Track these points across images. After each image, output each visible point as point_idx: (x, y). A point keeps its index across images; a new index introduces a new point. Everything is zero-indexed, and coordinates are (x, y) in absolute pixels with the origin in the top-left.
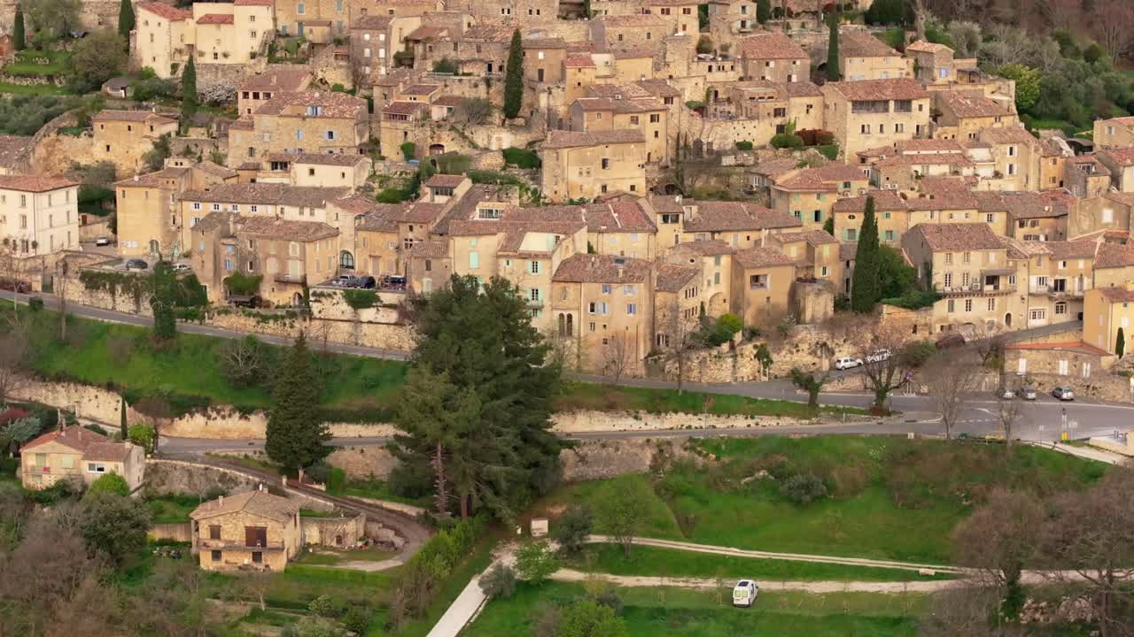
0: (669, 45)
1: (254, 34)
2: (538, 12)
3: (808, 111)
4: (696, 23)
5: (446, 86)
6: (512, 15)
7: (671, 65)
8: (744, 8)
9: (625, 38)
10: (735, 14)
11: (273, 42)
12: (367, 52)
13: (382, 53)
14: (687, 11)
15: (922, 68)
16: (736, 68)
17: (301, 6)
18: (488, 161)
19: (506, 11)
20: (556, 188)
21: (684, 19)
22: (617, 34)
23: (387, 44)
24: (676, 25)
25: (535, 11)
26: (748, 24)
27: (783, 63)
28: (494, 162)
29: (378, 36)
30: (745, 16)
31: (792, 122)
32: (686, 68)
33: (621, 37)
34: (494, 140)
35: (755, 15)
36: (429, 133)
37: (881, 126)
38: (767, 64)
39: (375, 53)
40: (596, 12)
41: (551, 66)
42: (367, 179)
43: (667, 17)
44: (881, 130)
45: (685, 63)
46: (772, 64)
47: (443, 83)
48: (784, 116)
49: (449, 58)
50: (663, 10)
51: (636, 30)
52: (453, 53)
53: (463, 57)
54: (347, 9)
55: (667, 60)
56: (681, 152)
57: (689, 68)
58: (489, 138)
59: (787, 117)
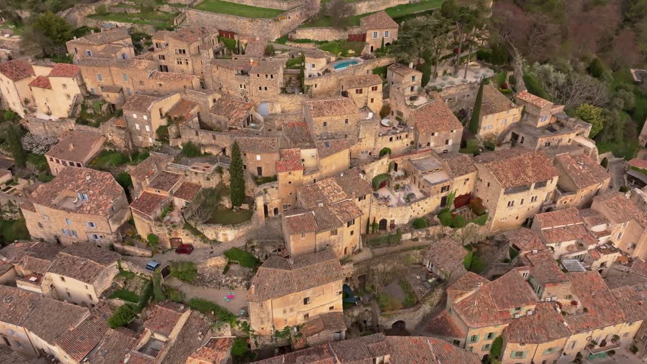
0: (361, 128)
1: (68, 96)
2: (266, 89)
3: (465, 183)
4: (380, 96)
5: (186, 175)
6: (247, 89)
7: (363, 140)
8: (413, 77)
9: (328, 124)
10: (407, 83)
11: (84, 102)
12: (137, 126)
13: (148, 128)
14: (375, 89)
15: (528, 114)
16: (409, 136)
17: (100, 76)
18: (213, 263)
19: (243, 87)
20: (262, 326)
21: (372, 94)
22: (322, 122)
23: (149, 122)
24: (367, 100)
25: (263, 88)
26: (416, 88)
27: (444, 132)
28: (218, 263)
29: (142, 116)
30: (414, 83)
31: (453, 193)
32: (373, 142)
33: (325, 124)
34: (220, 235)
35: (420, 81)
36: (167, 231)
37: (523, 200)
38: (433, 134)
39: (143, 127)
40: (308, 86)
41: (267, 165)
42: (114, 278)
43: (361, 95)
44: (522, 203)
45: (374, 138)
46: (436, 134)
47: (183, 173)
48: (448, 190)
49: (193, 141)
50: (357, 90)
51: (337, 118)
52: (196, 138)
53: (204, 141)
54: (130, 80)
55: (360, 137)
56: (370, 228)
57: (376, 141)
58: (217, 234)
59: (450, 191)
